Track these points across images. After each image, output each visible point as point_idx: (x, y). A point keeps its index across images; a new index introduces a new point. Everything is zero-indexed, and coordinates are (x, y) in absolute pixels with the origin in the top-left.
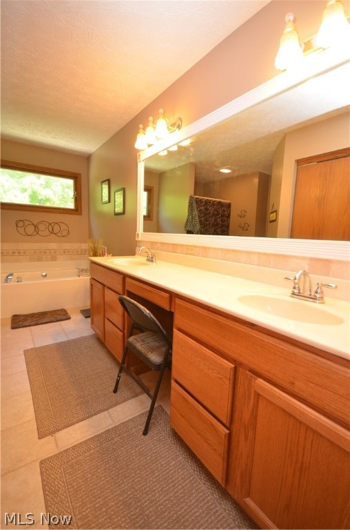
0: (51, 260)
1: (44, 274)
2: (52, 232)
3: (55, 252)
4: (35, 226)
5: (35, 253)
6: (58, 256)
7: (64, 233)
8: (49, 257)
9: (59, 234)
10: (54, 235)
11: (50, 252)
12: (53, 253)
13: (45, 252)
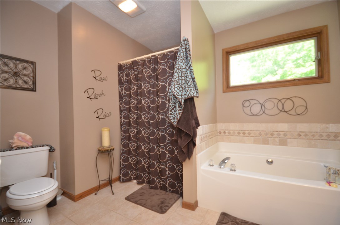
0: (279, 145)
1: (270, 160)
2: (283, 110)
3: (285, 135)
4: (262, 105)
5: (260, 134)
6: (289, 140)
7: (300, 110)
8: (277, 140)
9: (292, 112)
10: (285, 113)
11: (279, 135)
12: (282, 136)
13: (272, 135)
